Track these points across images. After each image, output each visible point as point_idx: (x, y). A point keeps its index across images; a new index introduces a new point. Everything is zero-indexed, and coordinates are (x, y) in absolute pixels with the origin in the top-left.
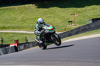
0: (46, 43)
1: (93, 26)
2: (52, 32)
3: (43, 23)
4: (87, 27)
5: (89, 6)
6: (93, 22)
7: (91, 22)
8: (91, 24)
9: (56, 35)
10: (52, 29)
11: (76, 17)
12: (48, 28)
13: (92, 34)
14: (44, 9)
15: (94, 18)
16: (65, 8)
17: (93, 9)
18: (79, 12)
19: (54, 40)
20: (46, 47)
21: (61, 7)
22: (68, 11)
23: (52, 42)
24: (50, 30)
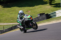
0: (26, 28)
1: (41, 18)
2: (30, 19)
3: (23, 14)
4: (37, 19)
5: (37, 5)
6: (40, 15)
7: (39, 16)
8: (39, 17)
9: (34, 22)
10: (30, 18)
11: (29, 13)
12: (27, 17)
13: (40, 23)
14: (8, 8)
15: (41, 13)
16: (22, 7)
17: (40, 7)
18: (31, 10)
19: (33, 25)
20: (26, 31)
21: (19, 7)
22: (24, 9)
23: (31, 27)
24: (28, 18)
